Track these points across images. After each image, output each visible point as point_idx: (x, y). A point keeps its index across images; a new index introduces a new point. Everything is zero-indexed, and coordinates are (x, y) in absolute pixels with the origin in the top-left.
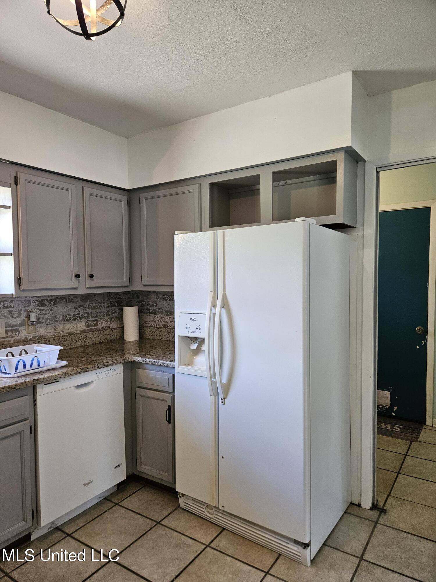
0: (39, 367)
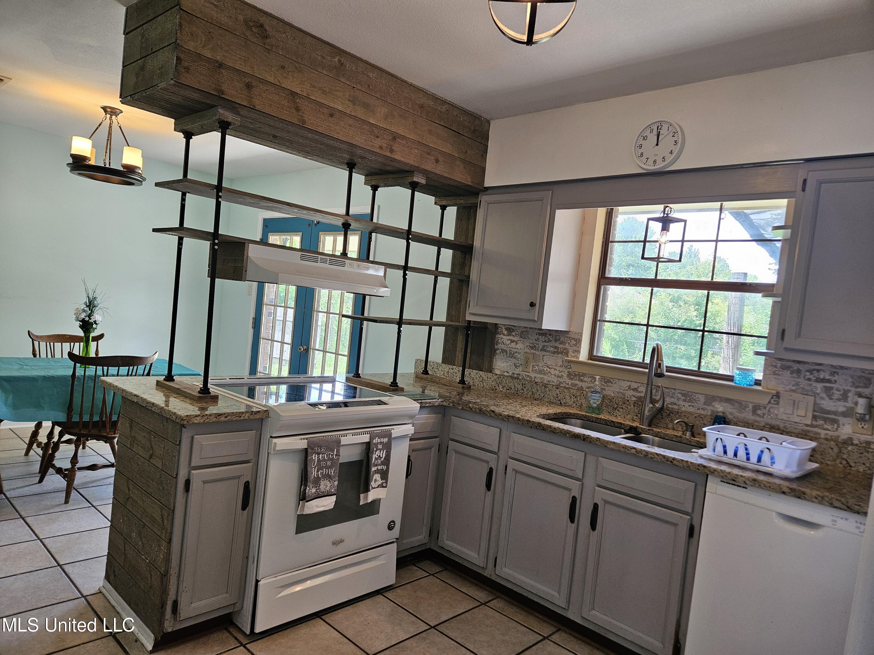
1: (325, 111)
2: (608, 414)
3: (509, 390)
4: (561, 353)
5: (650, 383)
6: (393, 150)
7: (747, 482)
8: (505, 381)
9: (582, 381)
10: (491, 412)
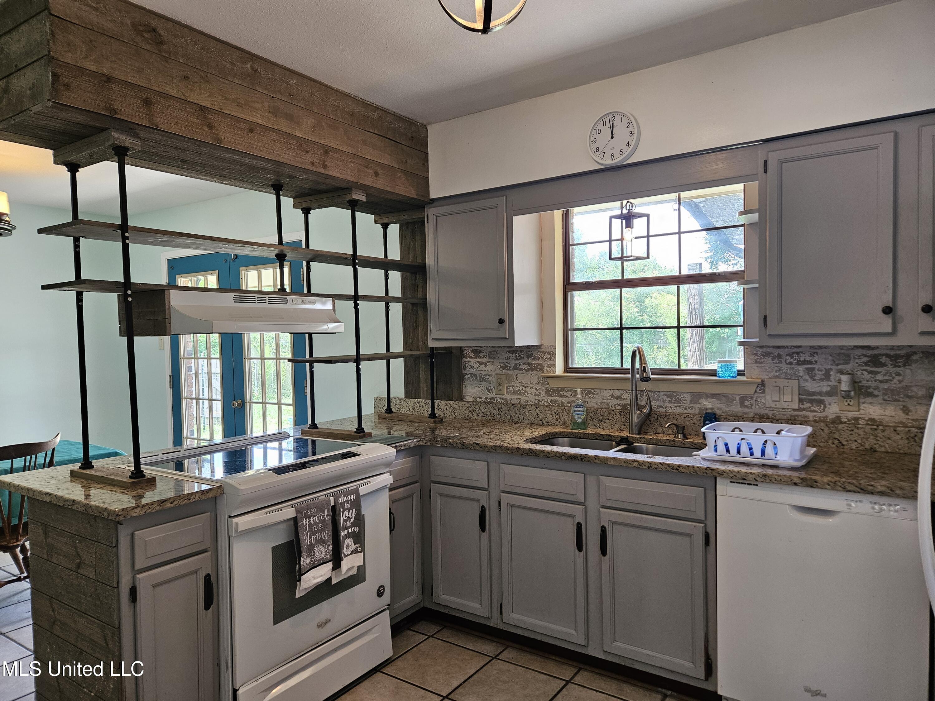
0: (752, 457)
1: (243, 126)
2: (594, 427)
3: (484, 416)
4: (536, 369)
5: (634, 388)
6: (326, 165)
7: (758, 479)
8: (478, 408)
9: (562, 396)
10: (475, 445)
